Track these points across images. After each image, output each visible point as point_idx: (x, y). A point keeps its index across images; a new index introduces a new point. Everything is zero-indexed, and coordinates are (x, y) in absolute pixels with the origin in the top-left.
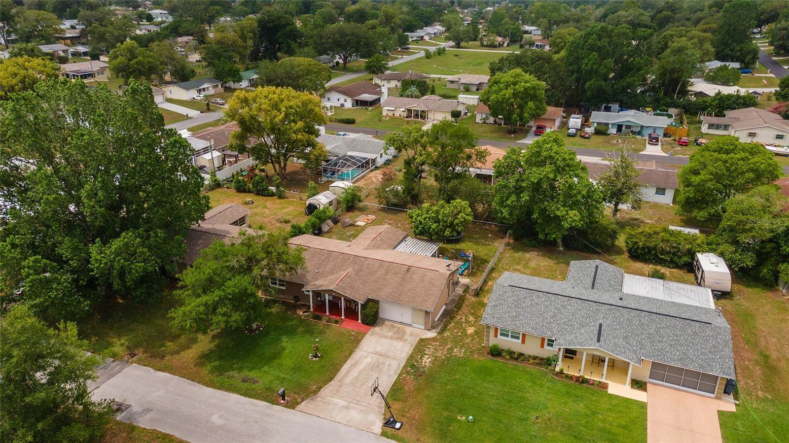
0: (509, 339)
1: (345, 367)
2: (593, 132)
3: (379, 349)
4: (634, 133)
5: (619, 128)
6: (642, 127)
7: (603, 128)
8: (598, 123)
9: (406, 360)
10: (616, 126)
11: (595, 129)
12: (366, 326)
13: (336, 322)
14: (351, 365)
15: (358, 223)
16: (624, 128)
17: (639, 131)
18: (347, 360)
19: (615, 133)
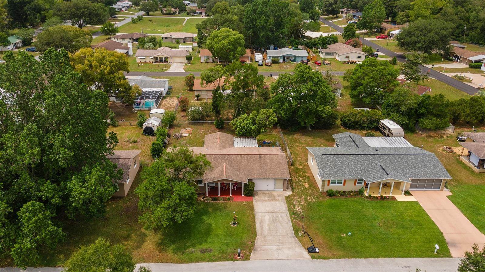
0: (336, 185)
1: (258, 225)
2: (271, 62)
3: (268, 209)
4: (292, 61)
5: (284, 58)
6: (296, 57)
7: (275, 59)
8: (273, 57)
9: (288, 211)
10: (282, 58)
11: (272, 60)
12: (249, 197)
13: (229, 199)
14: (260, 223)
15: (184, 135)
16: (286, 59)
17: (294, 59)
18: (255, 221)
19: (282, 62)
